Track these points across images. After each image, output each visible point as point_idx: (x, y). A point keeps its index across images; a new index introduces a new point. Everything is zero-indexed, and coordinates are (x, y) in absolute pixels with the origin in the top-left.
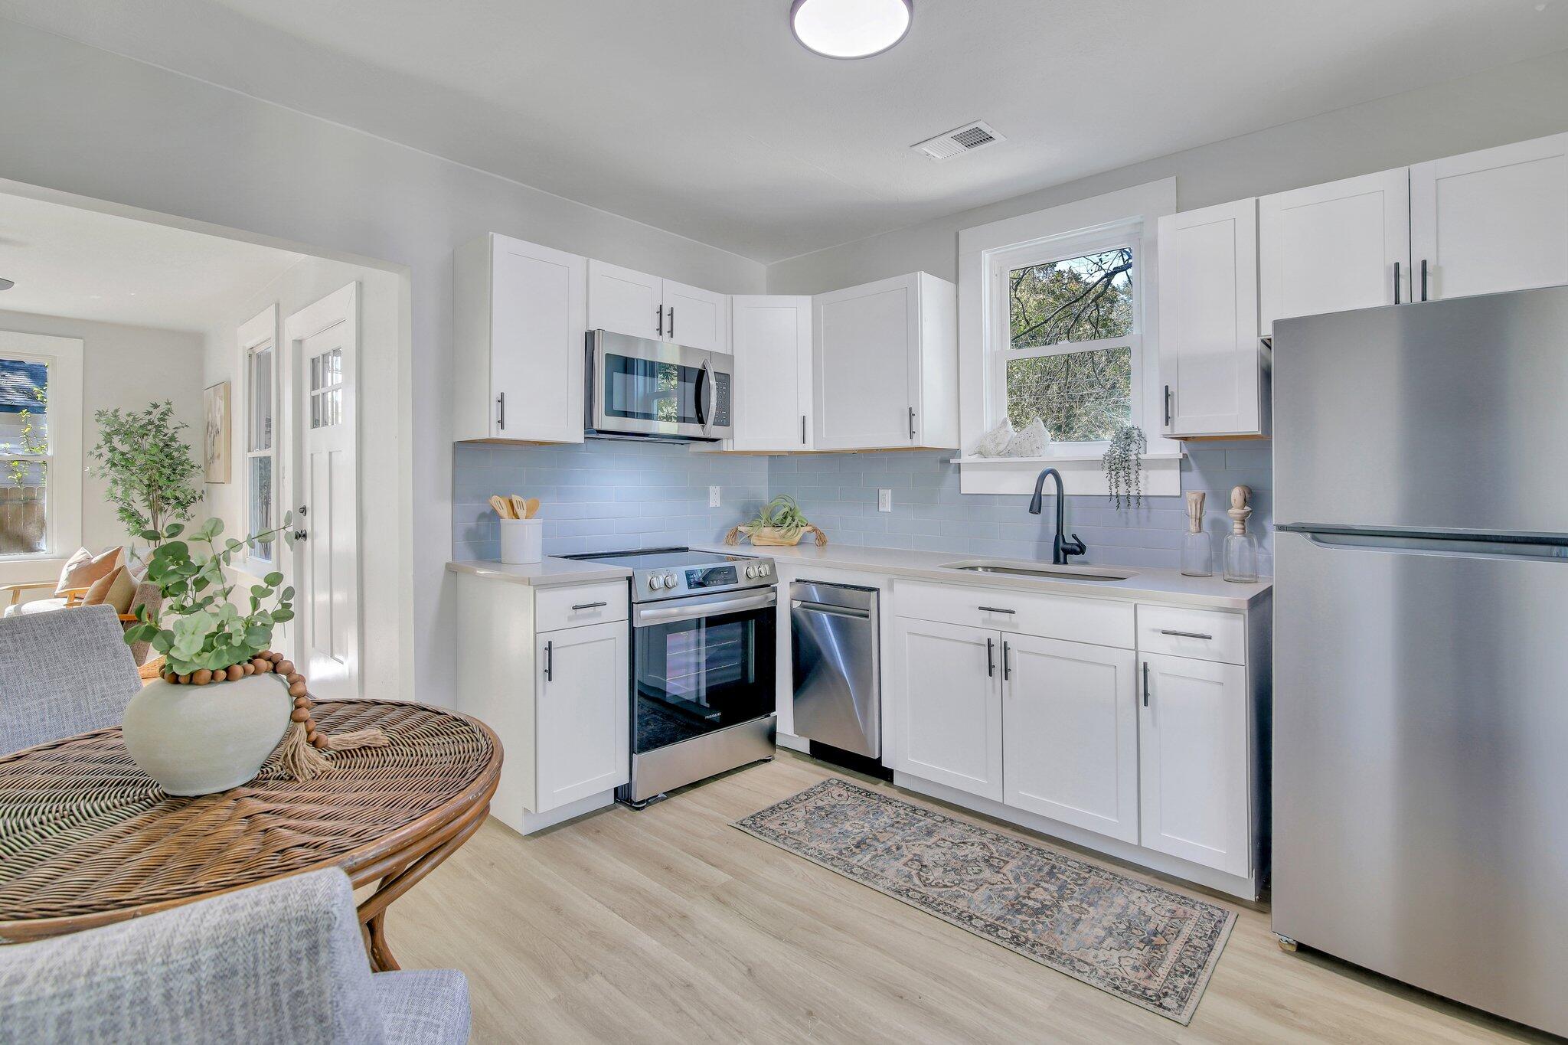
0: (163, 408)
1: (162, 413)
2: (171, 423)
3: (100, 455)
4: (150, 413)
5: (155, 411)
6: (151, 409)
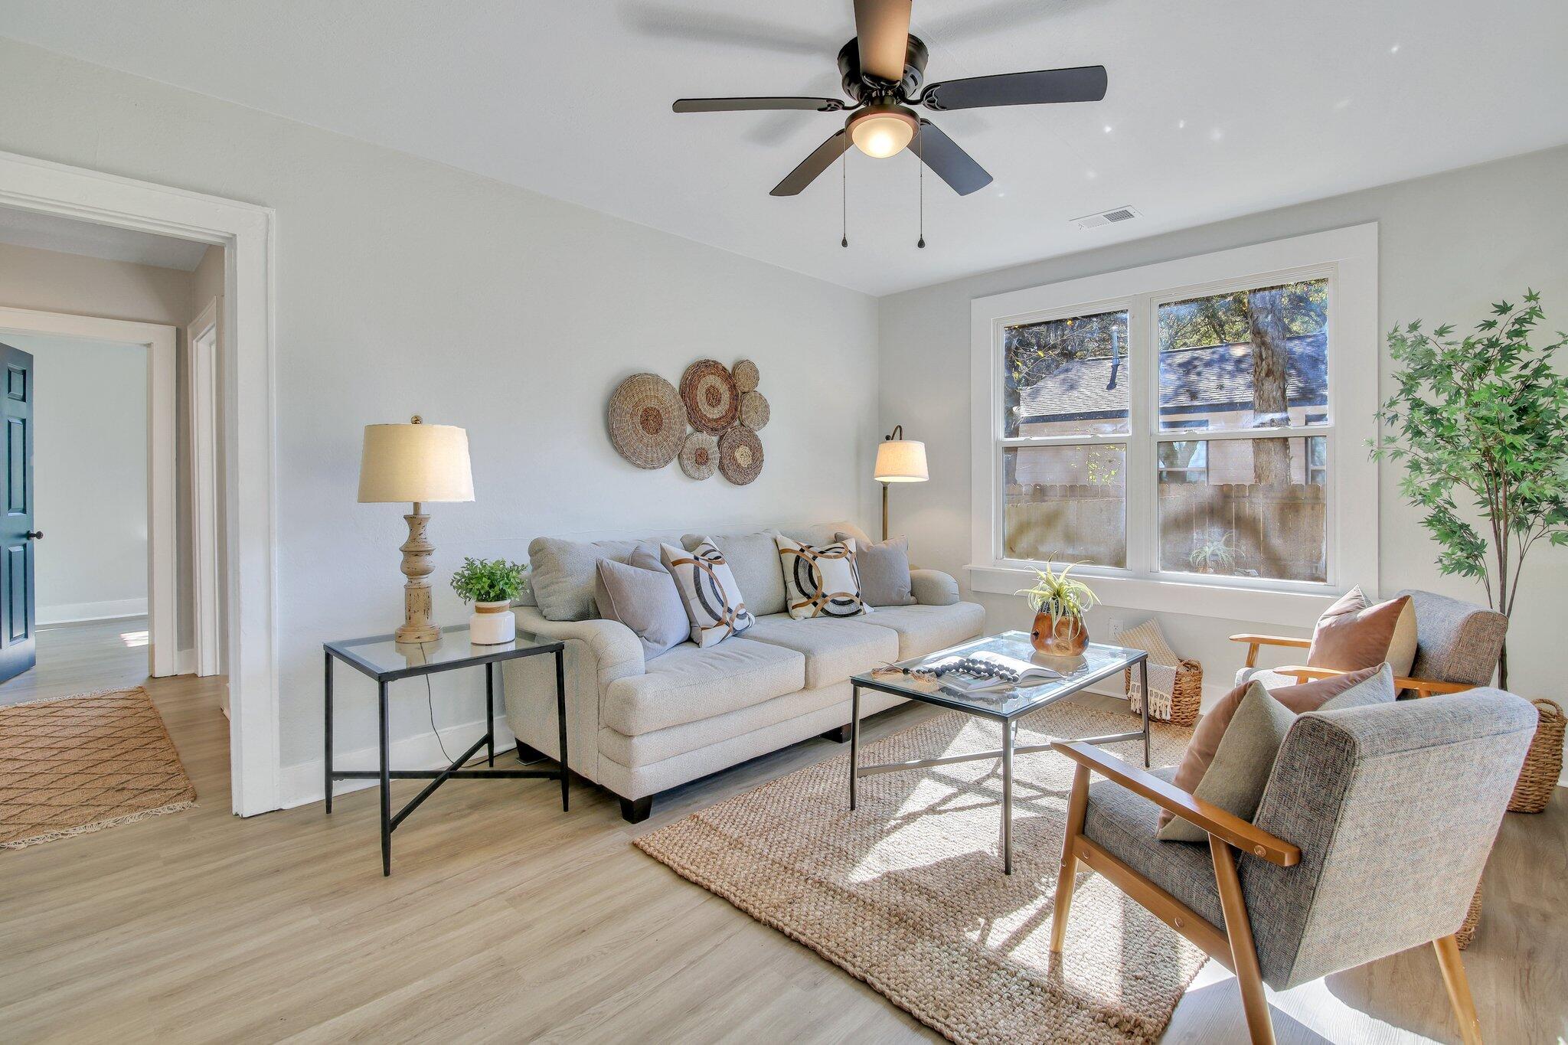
0: (1520, 308)
1: (1518, 321)
2: (1538, 338)
3: (1394, 418)
4: (1490, 325)
5: (1502, 320)
6: (1491, 318)
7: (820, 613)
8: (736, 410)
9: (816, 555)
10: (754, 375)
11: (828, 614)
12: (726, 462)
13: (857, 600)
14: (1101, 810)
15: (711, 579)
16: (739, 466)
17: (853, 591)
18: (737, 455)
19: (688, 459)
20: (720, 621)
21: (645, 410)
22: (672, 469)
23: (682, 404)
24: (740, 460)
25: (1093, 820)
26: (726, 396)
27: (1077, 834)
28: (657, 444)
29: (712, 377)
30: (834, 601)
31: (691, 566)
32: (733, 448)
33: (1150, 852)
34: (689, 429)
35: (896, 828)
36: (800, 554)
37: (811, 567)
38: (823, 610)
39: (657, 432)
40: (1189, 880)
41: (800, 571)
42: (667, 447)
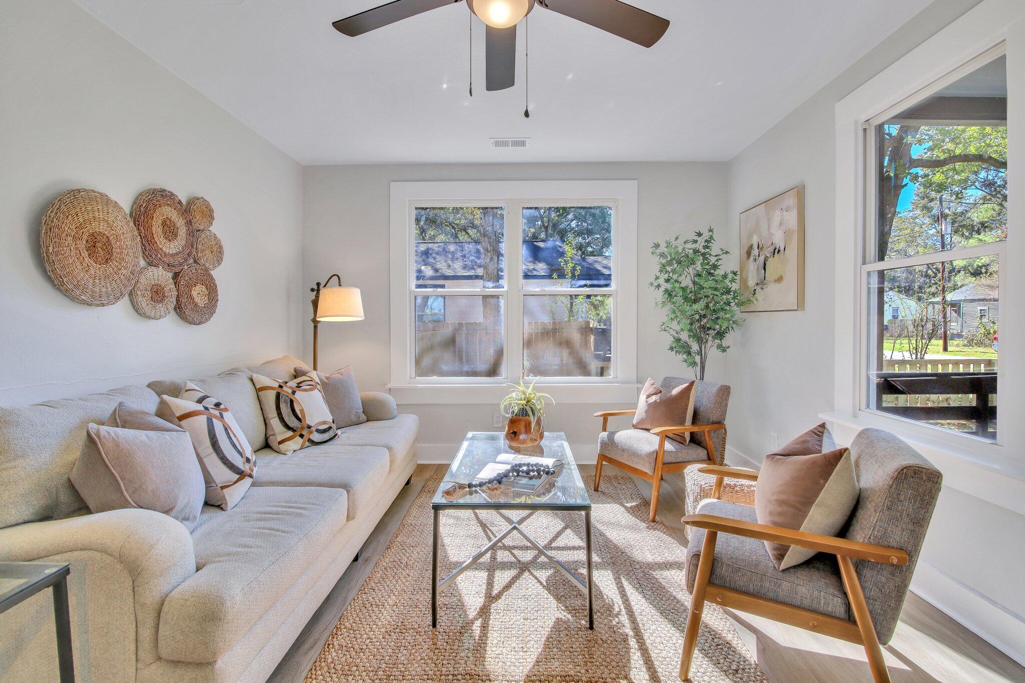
0: (706, 235)
1: (706, 241)
2: (715, 249)
3: (659, 286)
4: (695, 242)
5: (699, 239)
6: (696, 238)
7: (307, 444)
8: (192, 247)
9: (294, 390)
10: (209, 214)
11: (313, 443)
12: (184, 300)
13: (334, 426)
14: (725, 560)
15: (226, 429)
16: (196, 305)
17: (330, 418)
18: (194, 293)
19: (143, 296)
20: (242, 475)
21: (92, 235)
22: (122, 307)
23: (136, 233)
24: (197, 299)
25: (723, 571)
26: (182, 232)
27: (708, 585)
28: (107, 277)
29: (168, 209)
30: (318, 431)
31: (203, 419)
32: (190, 286)
33: (779, 581)
34: (142, 263)
35: (485, 627)
36: (279, 390)
37: (292, 401)
38: (310, 440)
39: (107, 261)
40: (816, 593)
41: (282, 406)
42: (118, 281)
